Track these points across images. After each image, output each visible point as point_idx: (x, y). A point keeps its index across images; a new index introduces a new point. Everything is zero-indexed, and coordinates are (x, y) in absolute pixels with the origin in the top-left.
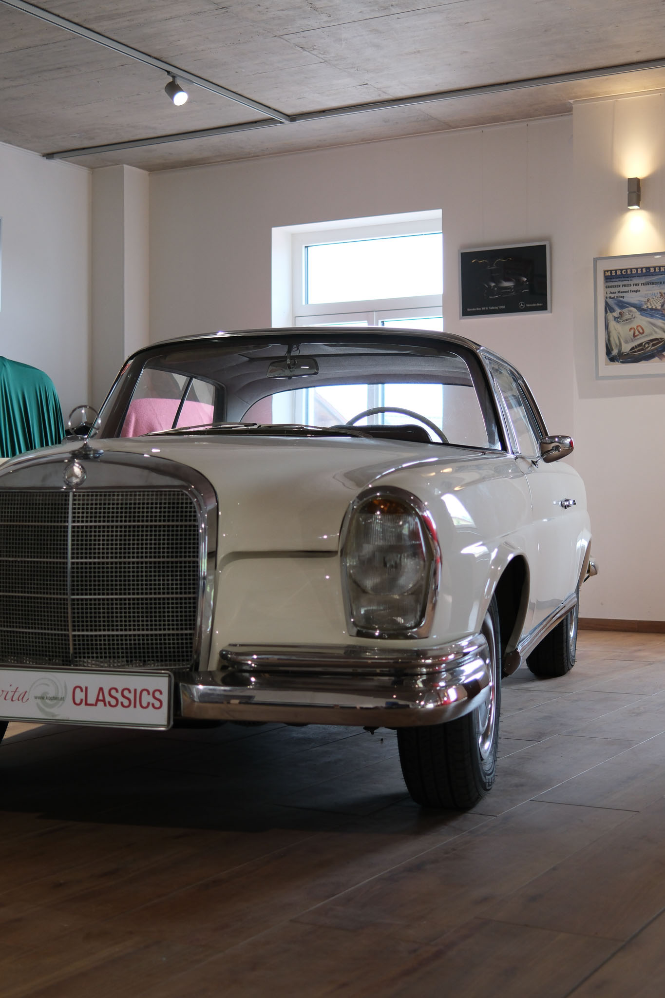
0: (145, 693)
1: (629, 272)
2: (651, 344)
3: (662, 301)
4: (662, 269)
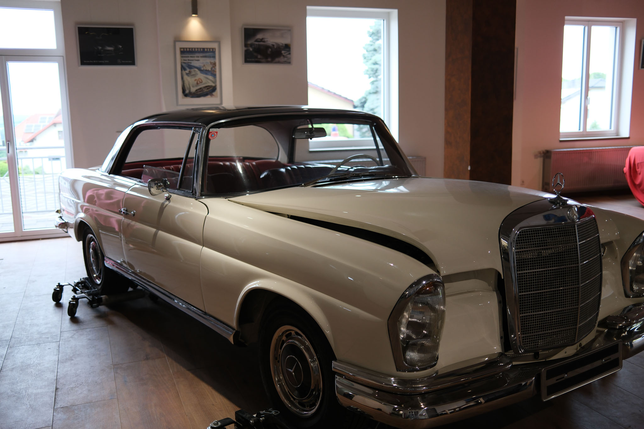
1: (193, 50)
2: (206, 88)
3: (212, 66)
4: (211, 50)
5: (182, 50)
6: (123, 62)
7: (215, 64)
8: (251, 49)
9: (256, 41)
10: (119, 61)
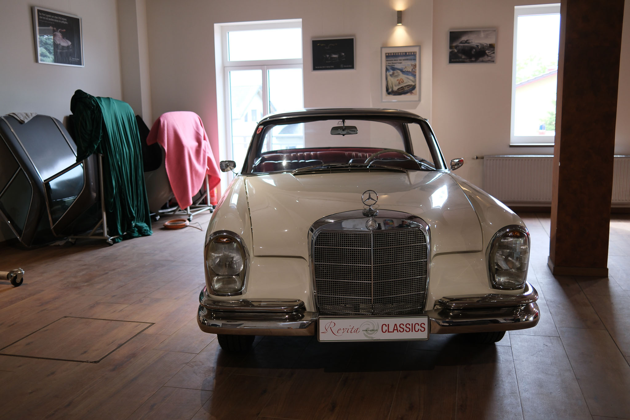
0: (417, 325)
1: (397, 54)
2: (407, 87)
3: (412, 68)
4: (412, 53)
5: (387, 55)
6: (345, 66)
7: (415, 66)
8: (456, 51)
9: (461, 43)
10: (342, 66)
